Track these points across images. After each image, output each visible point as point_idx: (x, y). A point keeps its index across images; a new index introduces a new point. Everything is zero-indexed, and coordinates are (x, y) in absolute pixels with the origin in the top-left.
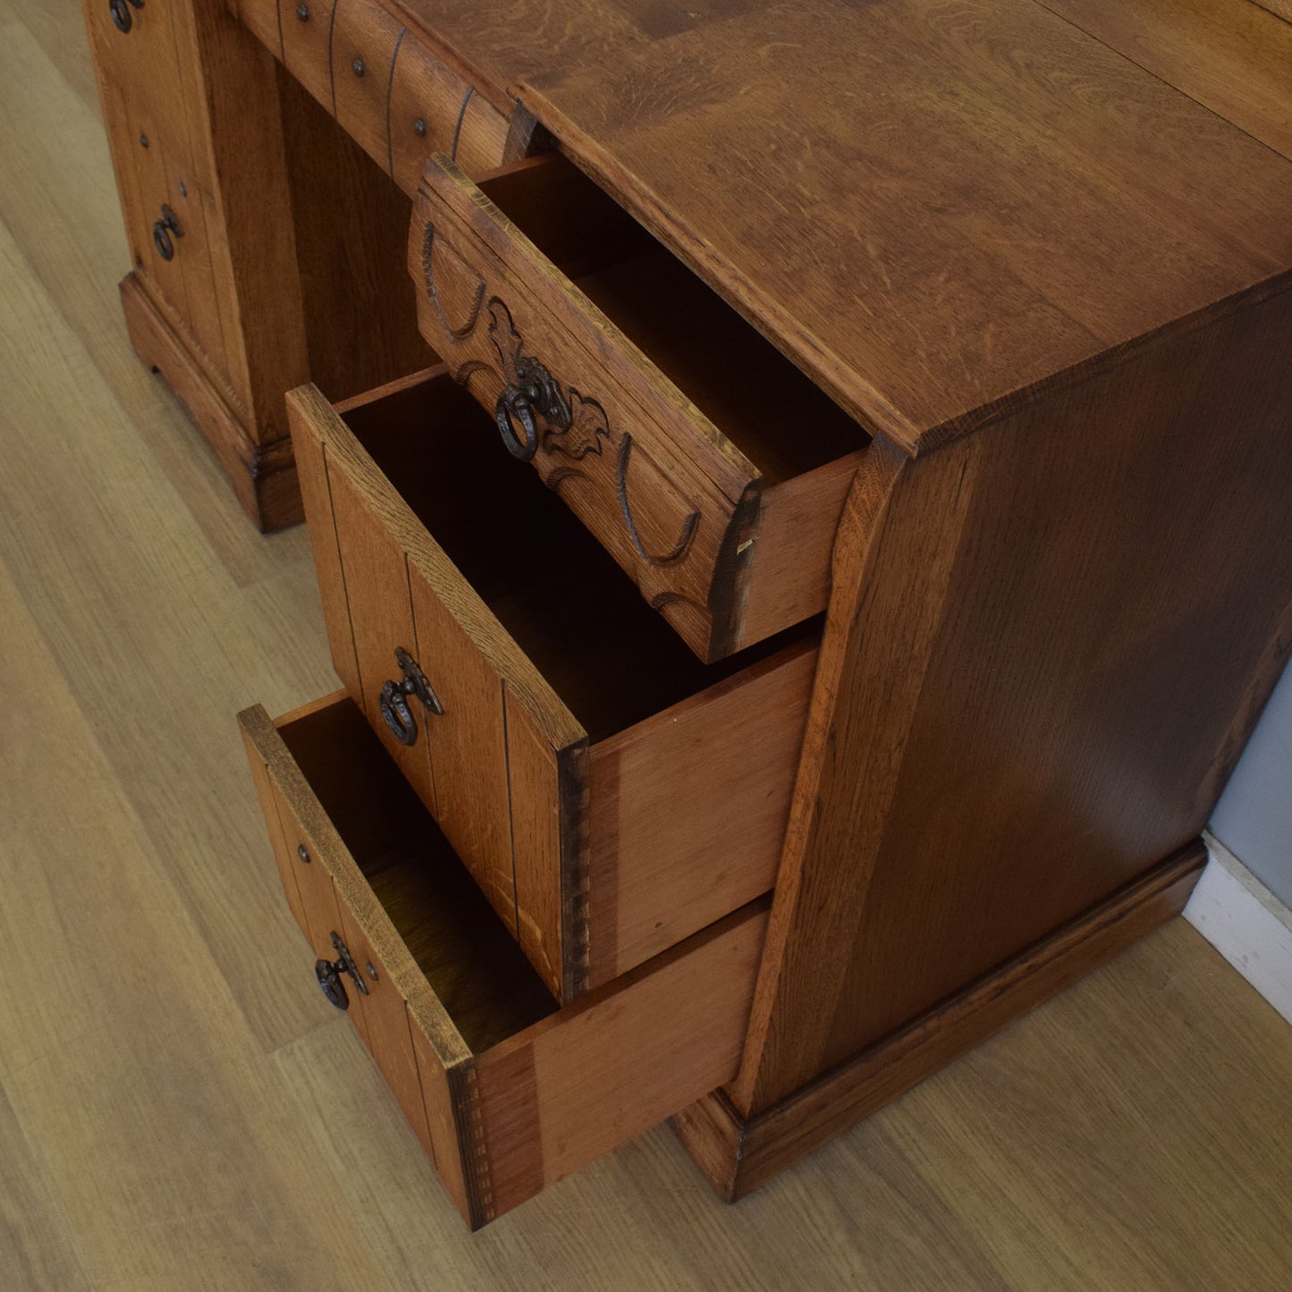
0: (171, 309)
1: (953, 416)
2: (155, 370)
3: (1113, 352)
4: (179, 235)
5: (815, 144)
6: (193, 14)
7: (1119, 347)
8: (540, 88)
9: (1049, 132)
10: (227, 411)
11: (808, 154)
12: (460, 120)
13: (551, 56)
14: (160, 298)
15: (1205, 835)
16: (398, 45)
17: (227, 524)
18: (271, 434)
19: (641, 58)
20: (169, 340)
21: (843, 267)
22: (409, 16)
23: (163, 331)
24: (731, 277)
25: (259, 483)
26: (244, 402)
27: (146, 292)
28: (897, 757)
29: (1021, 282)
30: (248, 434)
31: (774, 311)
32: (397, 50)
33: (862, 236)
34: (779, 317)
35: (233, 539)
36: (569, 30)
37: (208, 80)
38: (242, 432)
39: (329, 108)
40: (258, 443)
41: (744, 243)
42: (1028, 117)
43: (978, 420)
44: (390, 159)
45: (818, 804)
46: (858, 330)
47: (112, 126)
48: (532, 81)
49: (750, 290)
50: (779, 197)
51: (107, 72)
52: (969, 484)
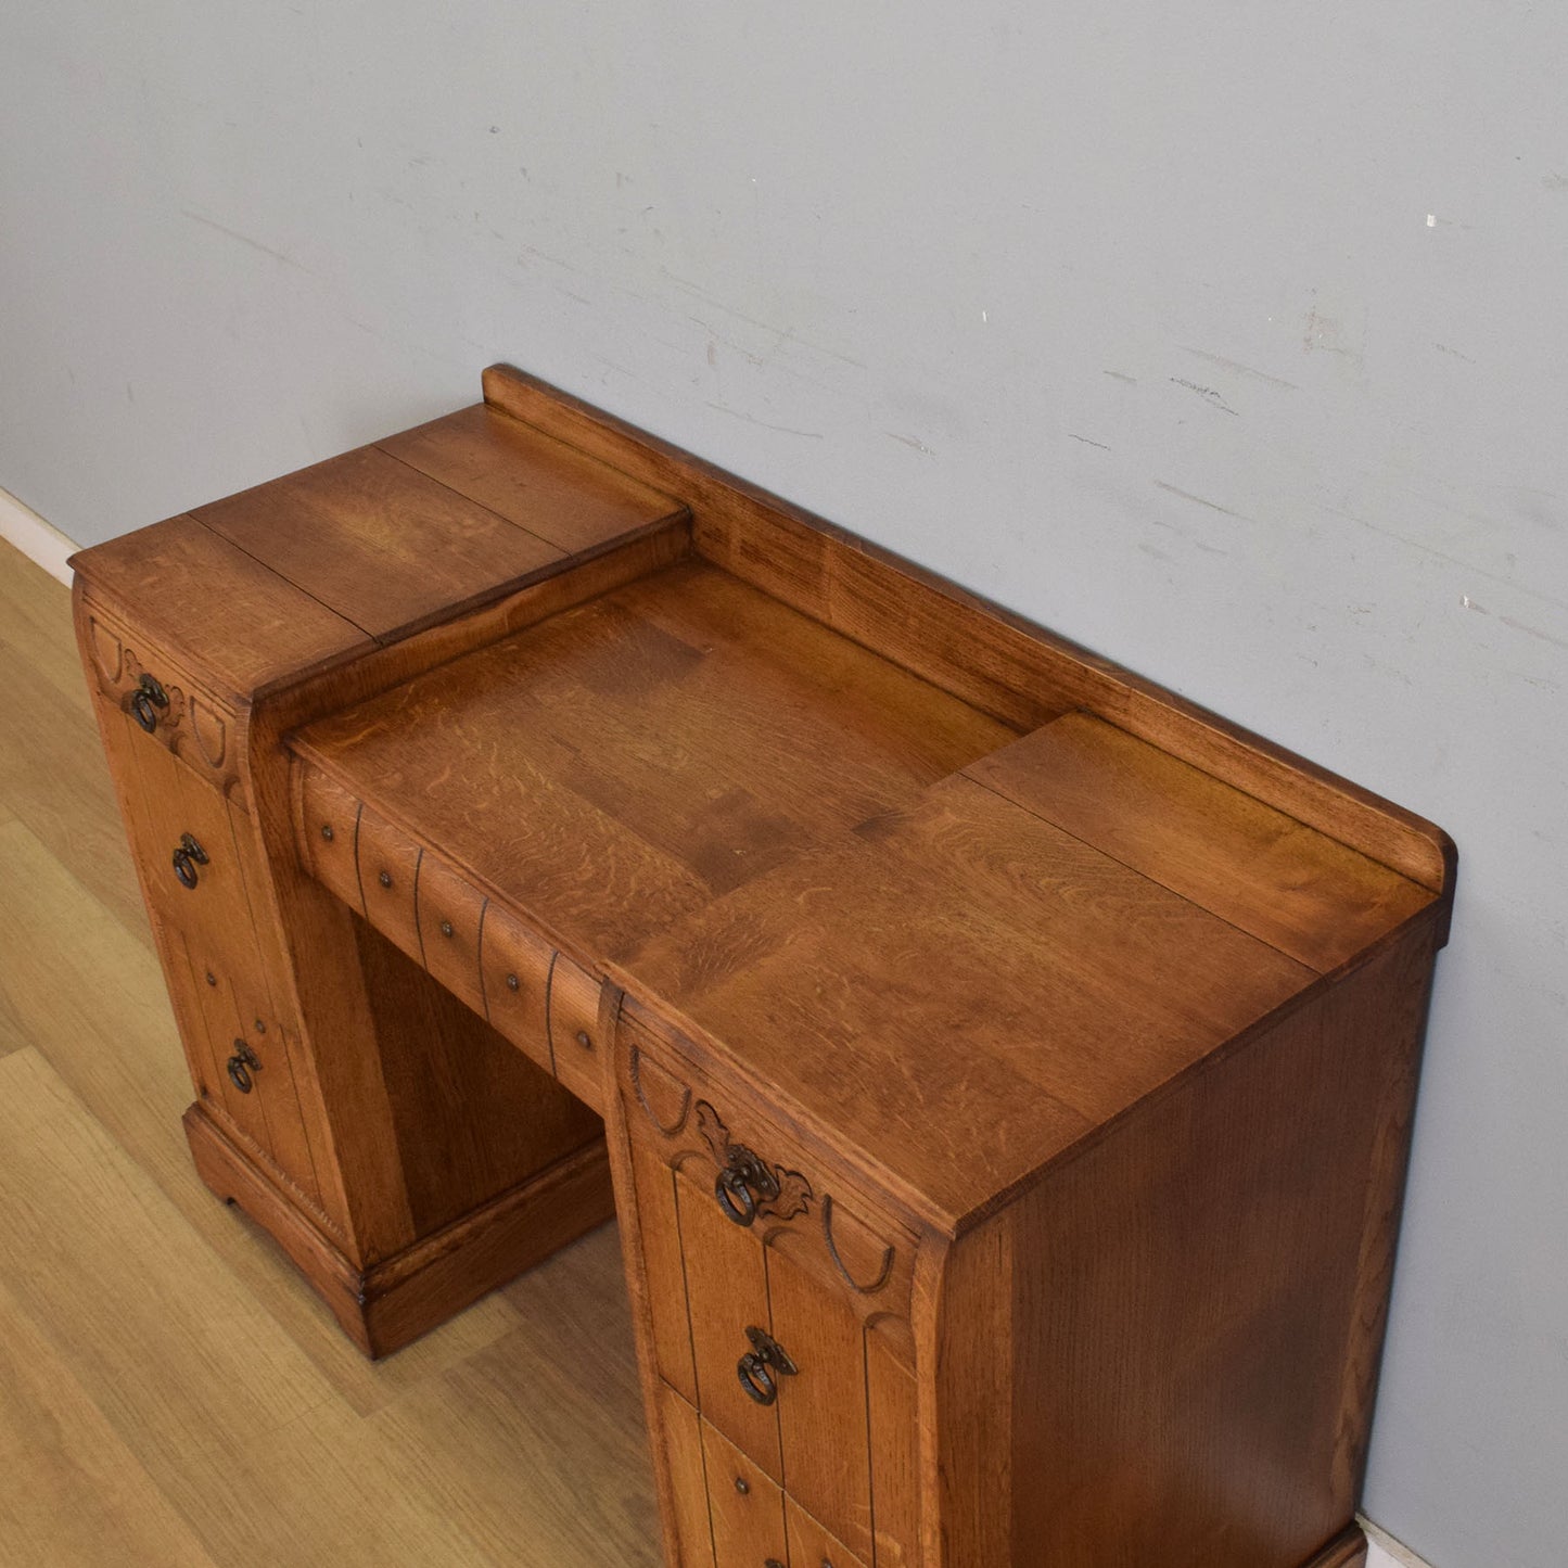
0: (247, 1139)
1: (979, 1204)
2: (230, 1202)
3: (1101, 1128)
4: (255, 1068)
5: (852, 982)
6: (271, 879)
7: (1105, 1124)
8: (621, 965)
9: (1043, 939)
10: (322, 1239)
11: (848, 991)
12: (550, 978)
13: (621, 913)
14: (232, 1128)
15: (1358, 1518)
16: (483, 912)
17: (338, 1353)
18: (373, 1257)
19: (701, 922)
20: (248, 1171)
21: (885, 1091)
22: (491, 889)
23: (239, 1162)
24: (798, 1113)
25: (366, 1309)
26: (342, 1228)
27: (213, 1122)
28: (1005, 1481)
29: (1024, 1080)
30: (349, 1260)
31: (834, 1137)
32: (483, 916)
33: (897, 1061)
34: (839, 1141)
35: (346, 1366)
36: (633, 885)
37: (289, 934)
38: (341, 1258)
39: (420, 962)
40: (361, 1269)
41: (804, 1081)
42: (1024, 926)
43: (1000, 1201)
44: (486, 1006)
45: (944, 1530)
46: (901, 1142)
47: (170, 965)
48: (614, 959)
49: (814, 1121)
50: (828, 1036)
51: (162, 915)
52: (1007, 1249)
